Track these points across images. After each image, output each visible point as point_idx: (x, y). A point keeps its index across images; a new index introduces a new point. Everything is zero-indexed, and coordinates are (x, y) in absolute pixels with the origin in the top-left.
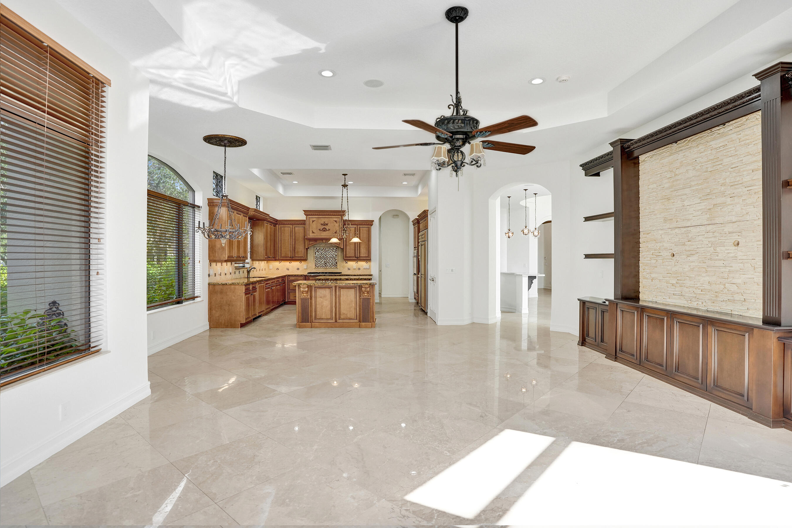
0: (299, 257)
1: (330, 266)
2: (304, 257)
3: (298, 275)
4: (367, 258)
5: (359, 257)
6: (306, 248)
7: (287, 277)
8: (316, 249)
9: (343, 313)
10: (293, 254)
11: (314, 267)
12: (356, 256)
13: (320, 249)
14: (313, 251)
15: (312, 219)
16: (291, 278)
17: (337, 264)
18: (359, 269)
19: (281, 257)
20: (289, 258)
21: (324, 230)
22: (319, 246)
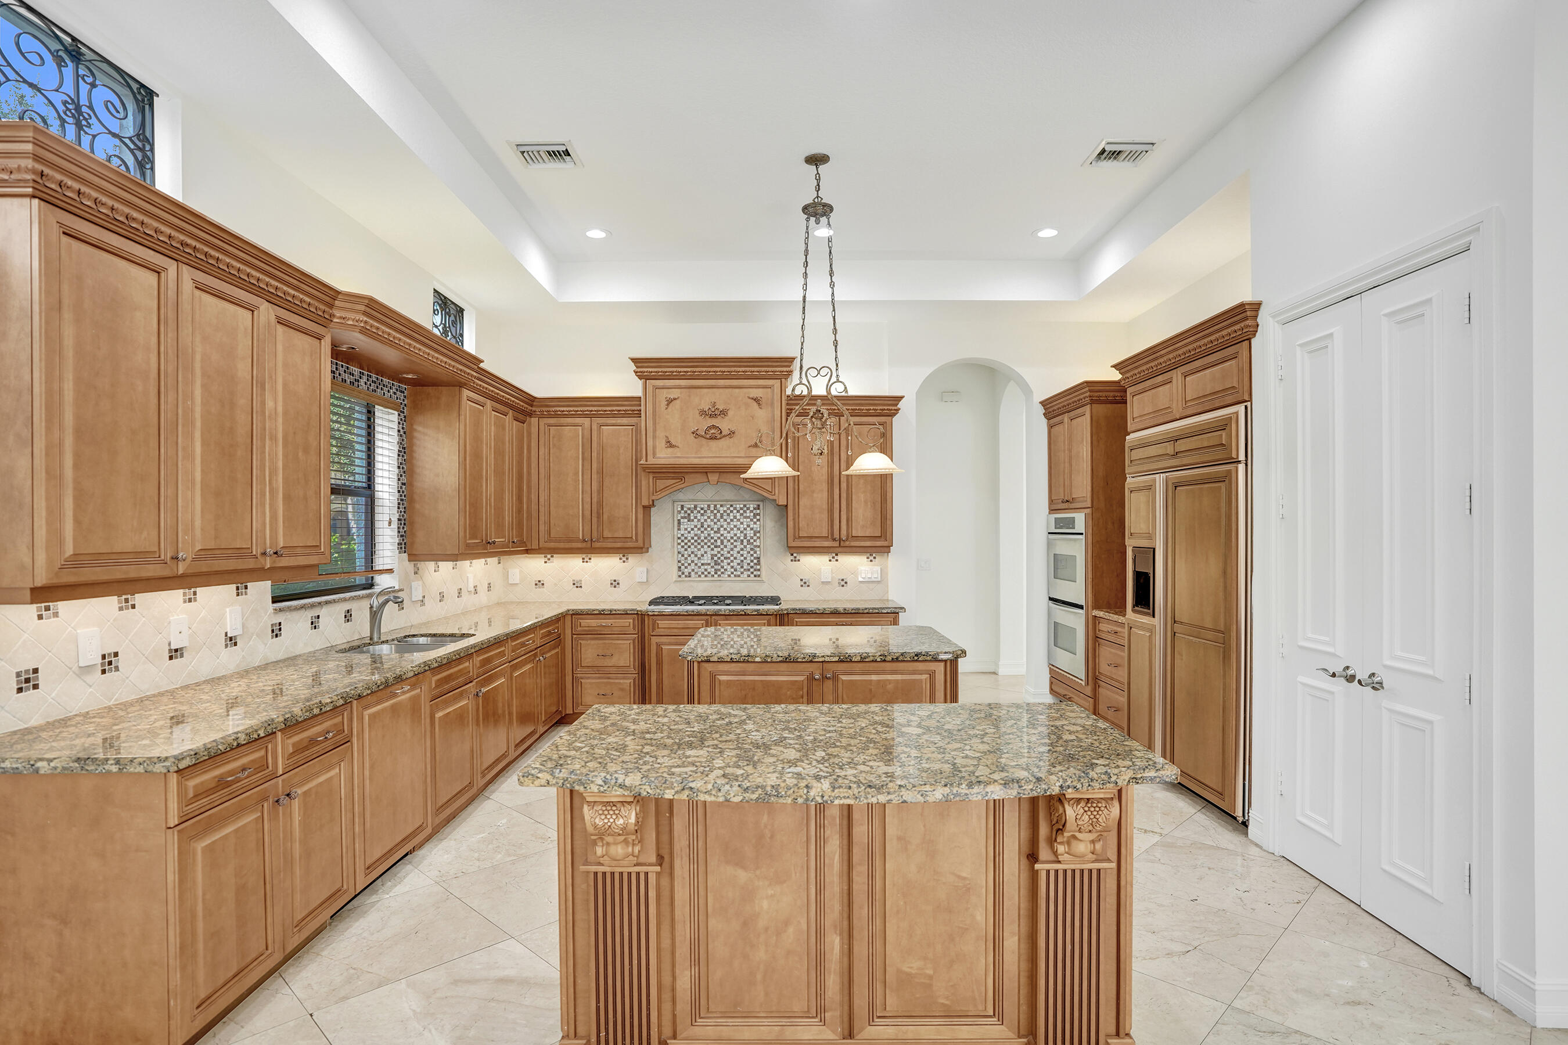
0: (615, 539)
1: (735, 570)
2: (637, 541)
3: (611, 611)
4: (879, 543)
5: (847, 539)
6: (644, 507)
7: (568, 619)
8: (682, 508)
9: (899, 971)
10: (595, 527)
11: (675, 577)
12: (836, 536)
13: (695, 507)
14: (670, 516)
15: (665, 391)
16: (584, 622)
17: (759, 563)
18: (843, 583)
19: (550, 539)
20: (579, 545)
21: (714, 435)
22: (692, 497)
